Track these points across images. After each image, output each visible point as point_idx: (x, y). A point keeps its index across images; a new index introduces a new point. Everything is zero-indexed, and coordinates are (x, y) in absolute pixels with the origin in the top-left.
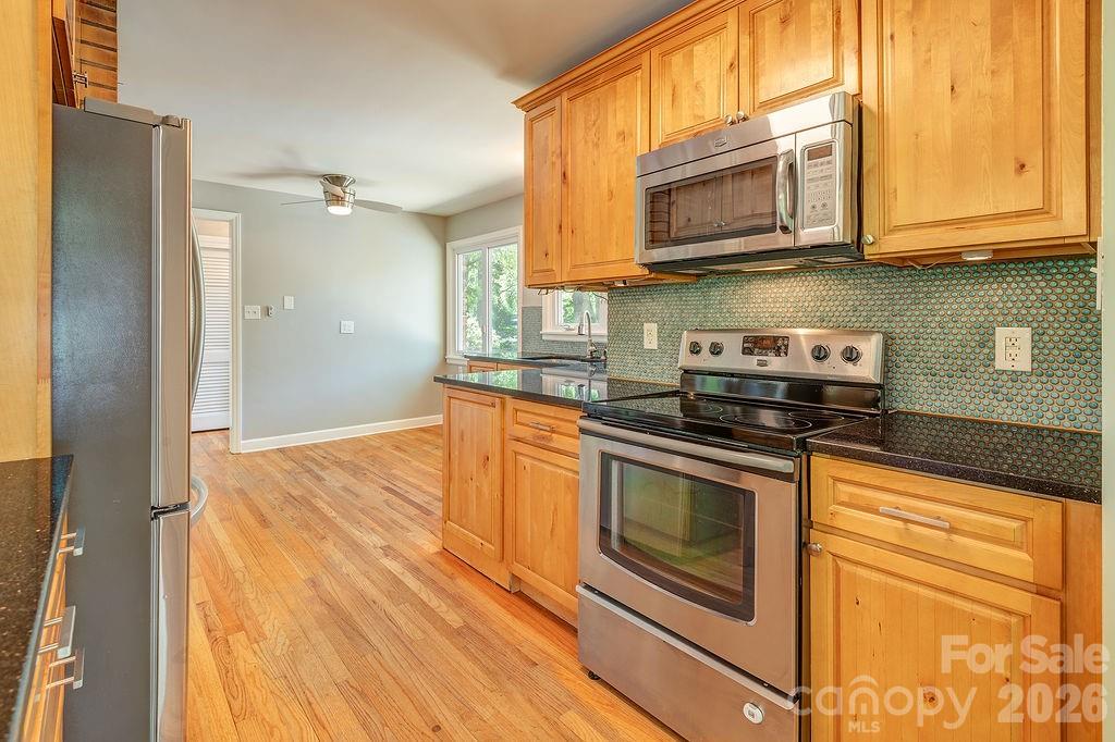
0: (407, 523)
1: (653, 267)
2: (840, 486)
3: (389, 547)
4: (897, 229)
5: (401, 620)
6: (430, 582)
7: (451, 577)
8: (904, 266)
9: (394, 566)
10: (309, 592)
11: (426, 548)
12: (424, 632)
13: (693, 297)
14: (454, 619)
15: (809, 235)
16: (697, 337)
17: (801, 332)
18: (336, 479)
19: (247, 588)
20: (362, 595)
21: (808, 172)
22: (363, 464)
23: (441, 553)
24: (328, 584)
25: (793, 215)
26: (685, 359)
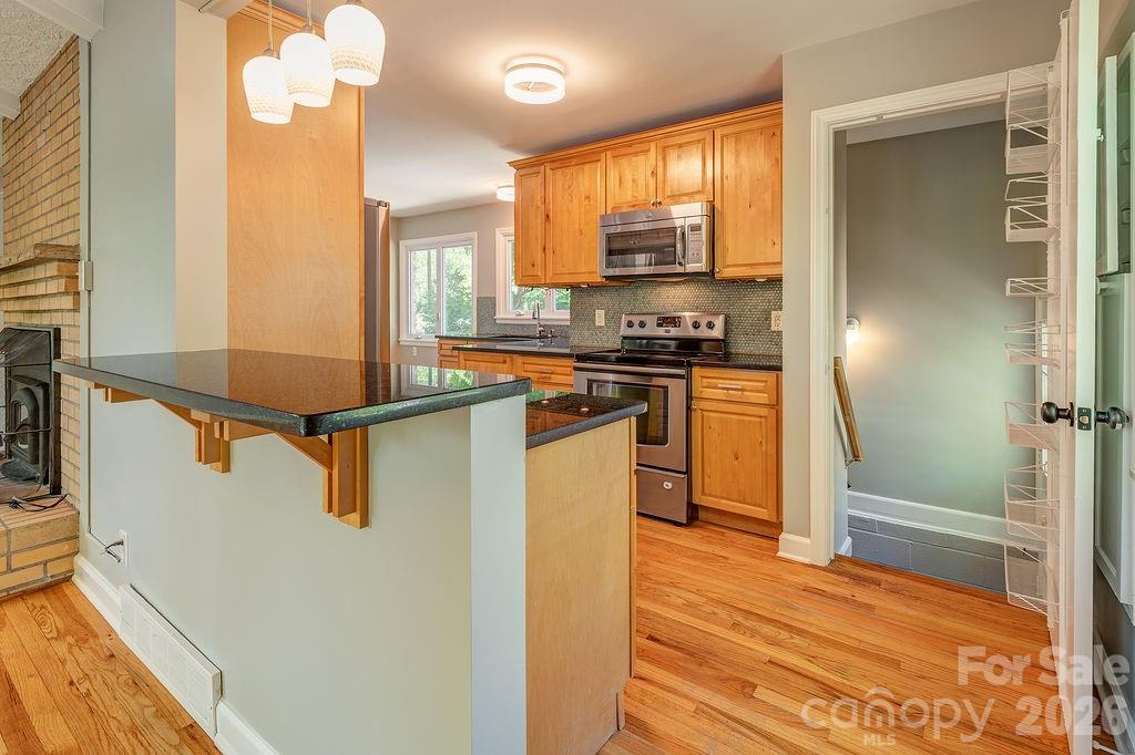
1: (607, 278)
2: (704, 380)
4: (729, 266)
8: (733, 281)
13: (627, 294)
15: (691, 267)
16: (631, 318)
17: (687, 314)
21: (690, 236)
25: (684, 257)
26: (625, 331)
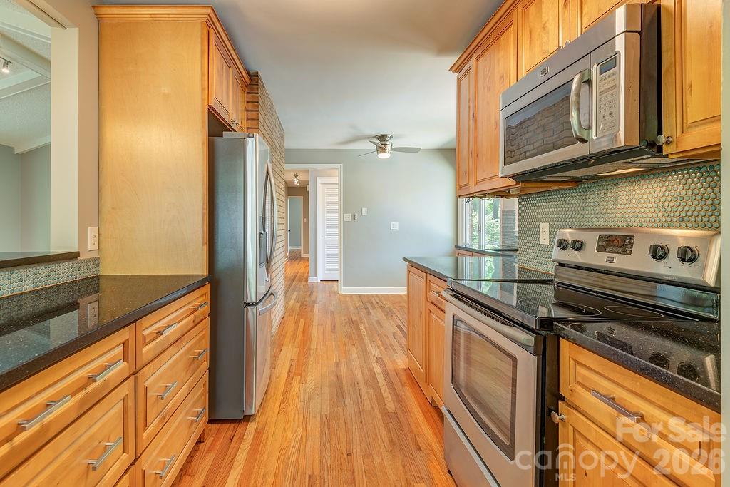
0: (397, 347)
3: (381, 358)
5: (365, 397)
6: (390, 383)
7: (403, 385)
9: (377, 368)
10: (333, 369)
11: (399, 364)
12: (372, 408)
14: (391, 407)
18: (377, 315)
19: (312, 358)
20: (354, 378)
22: (394, 310)
23: (405, 370)
24: (343, 367)
